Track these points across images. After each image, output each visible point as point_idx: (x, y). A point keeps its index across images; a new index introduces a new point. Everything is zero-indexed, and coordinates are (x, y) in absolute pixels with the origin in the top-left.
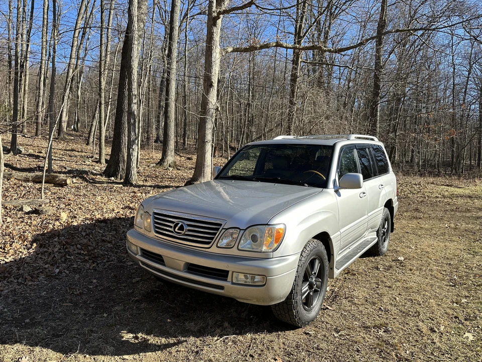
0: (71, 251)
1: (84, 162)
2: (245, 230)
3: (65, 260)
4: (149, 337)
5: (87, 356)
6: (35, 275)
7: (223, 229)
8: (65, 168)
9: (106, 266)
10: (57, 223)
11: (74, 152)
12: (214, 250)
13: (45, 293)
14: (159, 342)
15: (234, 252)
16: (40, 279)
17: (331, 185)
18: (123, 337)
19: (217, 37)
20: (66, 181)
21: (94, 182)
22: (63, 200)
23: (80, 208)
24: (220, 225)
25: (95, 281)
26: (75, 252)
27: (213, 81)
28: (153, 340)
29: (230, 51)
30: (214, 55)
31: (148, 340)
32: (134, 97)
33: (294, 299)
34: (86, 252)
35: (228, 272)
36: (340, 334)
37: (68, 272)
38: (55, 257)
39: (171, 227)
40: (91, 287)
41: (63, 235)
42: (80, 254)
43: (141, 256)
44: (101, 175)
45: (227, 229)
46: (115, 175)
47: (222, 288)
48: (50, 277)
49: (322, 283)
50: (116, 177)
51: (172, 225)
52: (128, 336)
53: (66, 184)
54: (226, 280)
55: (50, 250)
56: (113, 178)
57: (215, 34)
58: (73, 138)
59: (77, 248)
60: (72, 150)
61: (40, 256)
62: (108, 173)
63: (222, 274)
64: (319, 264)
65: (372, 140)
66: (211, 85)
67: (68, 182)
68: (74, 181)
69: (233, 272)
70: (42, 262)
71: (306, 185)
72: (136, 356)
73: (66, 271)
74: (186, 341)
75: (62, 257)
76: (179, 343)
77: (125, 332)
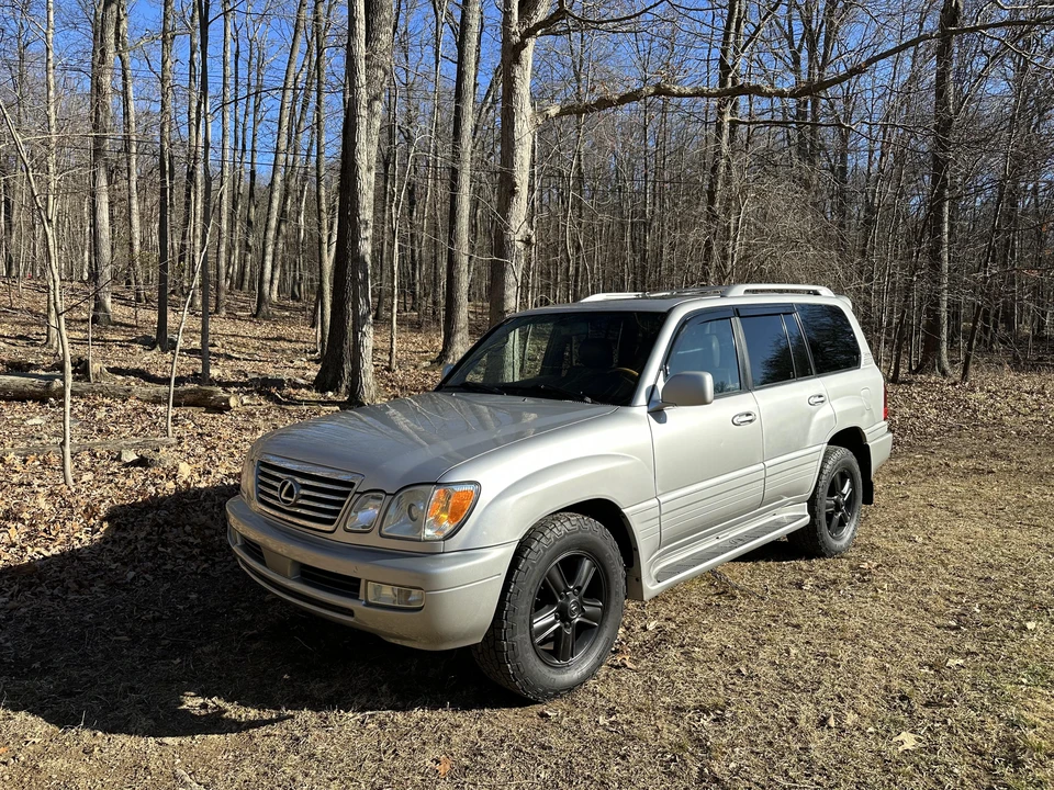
0: (171, 536)
1: (292, 362)
2: (394, 495)
3: (155, 555)
4: (228, 706)
5: (100, 734)
6: (86, 583)
7: (356, 493)
8: (246, 376)
9: (228, 569)
10: (171, 485)
11: (281, 343)
12: (340, 536)
13: (91, 615)
14: (244, 715)
15: (372, 540)
16: (93, 589)
17: (642, 398)
18: (182, 704)
19: (524, 87)
20: (227, 400)
21: (292, 401)
22: (208, 438)
23: (232, 455)
24: (352, 485)
25: (194, 596)
26: (178, 540)
27: (518, 182)
28: (233, 711)
29: (553, 115)
30: (518, 125)
31: (226, 711)
32: (363, 227)
33: (505, 640)
34: (199, 540)
35: (358, 580)
36: (613, 718)
37: (150, 578)
38: (136, 548)
39: (275, 488)
40: (181, 607)
41: (167, 508)
42: (185, 543)
43: (241, 547)
44: (308, 388)
45: (362, 493)
46: (335, 388)
47: (350, 612)
48: (113, 586)
49: (605, 609)
50: (337, 390)
51: (278, 485)
52: (192, 702)
53: (229, 408)
54: (356, 597)
55: (130, 537)
56: (330, 394)
57: (518, 81)
58: (287, 313)
59: (185, 532)
60: (279, 339)
61: (109, 546)
62: (321, 384)
63: (350, 586)
64: (593, 570)
65: (816, 293)
66: (513, 192)
67: (233, 402)
68: (245, 402)
69: (367, 581)
70: (110, 558)
71: (588, 399)
72: (187, 740)
73: (147, 576)
74: (292, 717)
75: (149, 549)
76: (281, 719)
77: (193, 694)
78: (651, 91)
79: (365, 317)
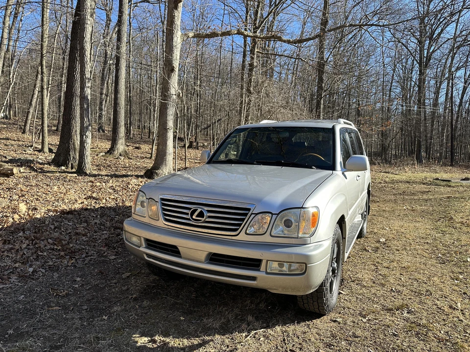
0: (42, 246)
1: (25, 151)
2: (278, 214)
3: (37, 257)
4: (168, 340)
6: (5, 277)
7: (252, 214)
8: (6, 157)
9: (86, 262)
10: (16, 217)
11: (10, 141)
12: (242, 237)
13: (23, 296)
14: (181, 344)
15: (267, 239)
16: (12, 280)
17: (338, 167)
18: (137, 342)
19: (178, 22)
20: (12, 170)
21: (43, 171)
22: (14, 191)
23: (37, 199)
24: (249, 210)
25: (78, 279)
26: (46, 248)
27: (175, 66)
28: (173, 342)
29: (191, 37)
30: (175, 39)
31: (168, 343)
32: (87, 81)
33: (325, 286)
34: (60, 247)
35: (260, 261)
37: (44, 271)
38: (24, 254)
39: (187, 214)
40: (77, 286)
41: (29, 229)
42: (53, 249)
43: (146, 248)
44: (49, 164)
45: (257, 214)
46: (65, 163)
47: (254, 278)
48: (23, 277)
49: (338, 267)
50: (67, 166)
52: (142, 341)
53: (12, 174)
54: (259, 270)
55: (17, 247)
56: (63, 168)
57: (176, 18)
58: (5, 126)
59: (49, 243)
60: (7, 139)
61: (6, 253)
62: (57, 162)
63: (255, 264)
64: (337, 249)
66: (172, 70)
67: (15, 170)
68: (22, 171)
69: (267, 261)
70: (10, 261)
71: (314, 167)
73: (41, 269)
74: (212, 340)
75: (32, 254)
77: (138, 336)
78: (236, 32)
79: (87, 128)
